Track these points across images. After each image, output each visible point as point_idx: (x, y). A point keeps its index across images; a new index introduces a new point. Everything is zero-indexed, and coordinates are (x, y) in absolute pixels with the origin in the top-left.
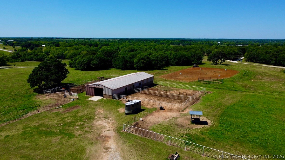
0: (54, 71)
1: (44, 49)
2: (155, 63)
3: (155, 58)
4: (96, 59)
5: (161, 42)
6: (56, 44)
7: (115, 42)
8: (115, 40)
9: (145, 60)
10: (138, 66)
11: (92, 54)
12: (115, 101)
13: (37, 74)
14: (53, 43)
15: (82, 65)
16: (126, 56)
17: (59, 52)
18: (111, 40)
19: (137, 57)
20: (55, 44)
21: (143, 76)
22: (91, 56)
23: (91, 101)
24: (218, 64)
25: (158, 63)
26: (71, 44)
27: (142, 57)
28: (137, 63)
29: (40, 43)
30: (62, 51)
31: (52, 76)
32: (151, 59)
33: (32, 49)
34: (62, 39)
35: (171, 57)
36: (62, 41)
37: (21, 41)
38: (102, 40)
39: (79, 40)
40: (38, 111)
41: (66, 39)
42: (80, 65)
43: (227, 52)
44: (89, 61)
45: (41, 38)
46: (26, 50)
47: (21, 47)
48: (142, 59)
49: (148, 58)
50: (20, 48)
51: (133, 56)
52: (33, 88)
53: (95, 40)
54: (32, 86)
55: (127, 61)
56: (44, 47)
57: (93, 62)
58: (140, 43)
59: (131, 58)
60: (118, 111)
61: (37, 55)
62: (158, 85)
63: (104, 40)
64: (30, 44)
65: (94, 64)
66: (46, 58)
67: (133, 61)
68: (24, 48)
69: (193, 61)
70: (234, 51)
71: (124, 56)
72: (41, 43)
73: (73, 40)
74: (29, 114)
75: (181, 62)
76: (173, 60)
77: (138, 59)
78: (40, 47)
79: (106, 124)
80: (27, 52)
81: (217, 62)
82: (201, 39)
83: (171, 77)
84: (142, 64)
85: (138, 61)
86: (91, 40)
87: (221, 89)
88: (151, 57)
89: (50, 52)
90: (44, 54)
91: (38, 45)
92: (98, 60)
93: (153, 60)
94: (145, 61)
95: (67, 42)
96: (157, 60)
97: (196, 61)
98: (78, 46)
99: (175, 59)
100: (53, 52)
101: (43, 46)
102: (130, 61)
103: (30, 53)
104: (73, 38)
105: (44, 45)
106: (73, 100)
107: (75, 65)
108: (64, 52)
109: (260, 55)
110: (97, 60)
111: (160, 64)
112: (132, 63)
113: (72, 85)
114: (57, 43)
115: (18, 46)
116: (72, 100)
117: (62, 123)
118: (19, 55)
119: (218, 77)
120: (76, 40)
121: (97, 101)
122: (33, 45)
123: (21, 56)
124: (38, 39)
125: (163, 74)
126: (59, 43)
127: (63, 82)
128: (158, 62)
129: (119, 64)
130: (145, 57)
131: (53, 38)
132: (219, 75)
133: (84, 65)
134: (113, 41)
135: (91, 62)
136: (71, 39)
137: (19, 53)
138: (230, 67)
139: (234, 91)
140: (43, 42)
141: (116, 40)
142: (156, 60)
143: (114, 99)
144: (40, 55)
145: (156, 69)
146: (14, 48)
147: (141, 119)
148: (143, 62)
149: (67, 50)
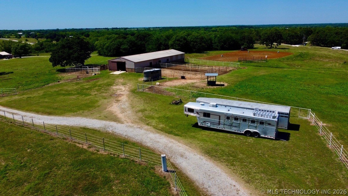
0: (77, 49)
2: (193, 44)
3: (193, 39)
4: (126, 42)
5: (213, 29)
7: (156, 30)
9: (181, 41)
11: (123, 38)
12: (136, 74)
13: (59, 52)
14: (82, 34)
15: (110, 50)
16: (161, 39)
19: (173, 38)
20: (84, 34)
21: (172, 53)
22: (121, 40)
23: (113, 74)
24: (273, 47)
25: (196, 45)
26: (103, 35)
27: (177, 38)
28: (172, 45)
29: (66, 34)
30: (92, 42)
31: (74, 54)
32: (189, 41)
33: (57, 40)
34: (93, 30)
35: (215, 41)
36: (93, 32)
37: (45, 33)
38: (140, 29)
39: (113, 30)
40: (59, 82)
41: (98, 30)
42: (108, 50)
43: (288, 34)
44: (118, 45)
45: (69, 29)
46: (51, 42)
47: (46, 39)
48: (178, 40)
49: (185, 39)
52: (55, 68)
53: (132, 30)
54: (54, 65)
55: (161, 44)
57: (123, 47)
58: (186, 31)
59: (165, 40)
60: (137, 80)
62: (189, 63)
63: (143, 29)
64: (55, 35)
65: (124, 49)
67: (168, 43)
68: (49, 40)
69: (243, 45)
70: (296, 33)
71: (157, 38)
72: (68, 34)
74: (50, 85)
75: (227, 45)
76: (217, 43)
77: (173, 40)
79: (122, 88)
80: (52, 44)
81: (271, 45)
82: (265, 25)
83: (210, 59)
84: (178, 46)
85: (174, 43)
86: (127, 30)
87: (261, 66)
88: (189, 38)
91: (65, 36)
92: (129, 44)
93: (191, 41)
94: (181, 43)
95: (98, 32)
96: (196, 42)
97: (246, 45)
98: (110, 36)
99: (220, 42)
102: (164, 44)
103: (55, 44)
104: (106, 29)
105: (72, 36)
107: (104, 51)
108: (94, 43)
109: (328, 37)
110: (127, 44)
111: (199, 46)
114: (86, 33)
115: (41, 37)
116: (94, 74)
117: (81, 89)
118: (43, 46)
121: (119, 74)
122: (59, 36)
123: (45, 48)
124: (66, 30)
125: (201, 56)
126: (89, 33)
128: (196, 43)
129: (153, 47)
130: (182, 38)
131: (82, 29)
133: (113, 51)
134: (154, 30)
135: (120, 46)
136: (104, 30)
137: (43, 44)
138: (287, 50)
139: (275, 68)
140: (70, 33)
141: (158, 29)
142: (194, 42)
143: (137, 72)
145: (194, 52)
146: (38, 40)
147: (158, 83)
148: (179, 44)
149: (97, 41)
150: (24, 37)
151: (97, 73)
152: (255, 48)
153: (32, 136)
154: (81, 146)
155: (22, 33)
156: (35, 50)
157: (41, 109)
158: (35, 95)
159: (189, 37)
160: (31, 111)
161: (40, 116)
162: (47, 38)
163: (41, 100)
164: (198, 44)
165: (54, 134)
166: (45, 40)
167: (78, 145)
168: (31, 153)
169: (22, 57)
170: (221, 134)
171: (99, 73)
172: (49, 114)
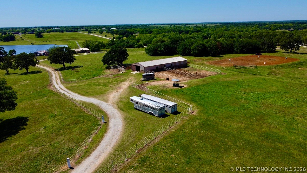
1: (137, 37)
2: (210, 50)
3: (211, 45)
6: (149, 32)
8: (212, 25)
9: (200, 47)
10: (194, 53)
14: (147, 31)
17: (148, 40)
18: (208, 25)
19: (194, 44)
21: (179, 59)
22: (159, 44)
23: (132, 73)
24: (293, 52)
26: (164, 31)
28: (193, 50)
30: (151, 39)
32: (207, 46)
33: (127, 37)
35: (236, 45)
36: (158, 28)
37: (121, 29)
38: (199, 25)
40: (99, 77)
44: (156, 48)
46: (122, 38)
48: (198, 46)
49: (204, 45)
50: (118, 36)
51: (192, 43)
55: (186, 48)
56: (138, 35)
57: (159, 49)
59: (190, 45)
61: (129, 42)
62: (190, 67)
63: (201, 25)
64: (126, 32)
66: (136, 45)
67: (191, 48)
68: (121, 36)
69: (263, 49)
72: (137, 31)
73: (169, 26)
74: (95, 78)
75: (245, 49)
77: (194, 46)
78: (135, 34)
79: (127, 84)
80: (123, 39)
81: (291, 50)
83: (217, 62)
84: (197, 51)
85: (195, 48)
86: (187, 26)
89: (140, 40)
90: (134, 41)
91: (133, 32)
93: (209, 47)
94: (200, 49)
95: (161, 28)
96: (212, 48)
99: (240, 47)
100: (143, 39)
101: (137, 33)
102: (188, 48)
105: (139, 33)
106: (122, 73)
108: (153, 40)
112: (190, 50)
113: (130, 65)
114: (150, 30)
115: (117, 33)
119: (263, 64)
120: (173, 26)
121: (135, 74)
122: (128, 33)
123: (115, 43)
126: (154, 29)
127: (124, 63)
130: (201, 45)
132: (265, 63)
133: (152, 52)
136: (167, 26)
144: (131, 42)
146: (113, 35)
147: (147, 83)
148: (198, 49)
149: (155, 38)
150: (105, 33)
151: (123, 71)
152: (277, 52)
153: (70, 104)
154: (84, 110)
155: (105, 29)
156: (108, 45)
157: (81, 92)
158: (84, 84)
159: (208, 44)
160: (77, 93)
161: (79, 96)
162: (120, 34)
163: (85, 87)
164: (213, 50)
165: (78, 105)
166: (119, 35)
167: (83, 110)
168: (66, 111)
169: (96, 52)
170: (141, 112)
171: (125, 71)
172: (83, 95)
